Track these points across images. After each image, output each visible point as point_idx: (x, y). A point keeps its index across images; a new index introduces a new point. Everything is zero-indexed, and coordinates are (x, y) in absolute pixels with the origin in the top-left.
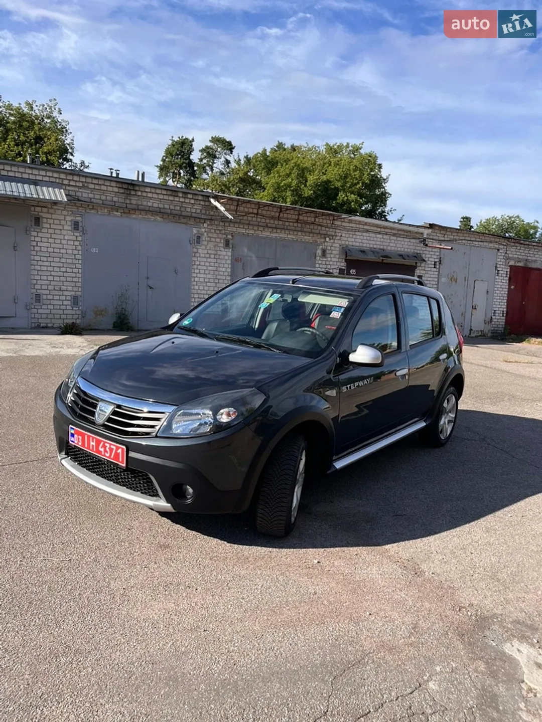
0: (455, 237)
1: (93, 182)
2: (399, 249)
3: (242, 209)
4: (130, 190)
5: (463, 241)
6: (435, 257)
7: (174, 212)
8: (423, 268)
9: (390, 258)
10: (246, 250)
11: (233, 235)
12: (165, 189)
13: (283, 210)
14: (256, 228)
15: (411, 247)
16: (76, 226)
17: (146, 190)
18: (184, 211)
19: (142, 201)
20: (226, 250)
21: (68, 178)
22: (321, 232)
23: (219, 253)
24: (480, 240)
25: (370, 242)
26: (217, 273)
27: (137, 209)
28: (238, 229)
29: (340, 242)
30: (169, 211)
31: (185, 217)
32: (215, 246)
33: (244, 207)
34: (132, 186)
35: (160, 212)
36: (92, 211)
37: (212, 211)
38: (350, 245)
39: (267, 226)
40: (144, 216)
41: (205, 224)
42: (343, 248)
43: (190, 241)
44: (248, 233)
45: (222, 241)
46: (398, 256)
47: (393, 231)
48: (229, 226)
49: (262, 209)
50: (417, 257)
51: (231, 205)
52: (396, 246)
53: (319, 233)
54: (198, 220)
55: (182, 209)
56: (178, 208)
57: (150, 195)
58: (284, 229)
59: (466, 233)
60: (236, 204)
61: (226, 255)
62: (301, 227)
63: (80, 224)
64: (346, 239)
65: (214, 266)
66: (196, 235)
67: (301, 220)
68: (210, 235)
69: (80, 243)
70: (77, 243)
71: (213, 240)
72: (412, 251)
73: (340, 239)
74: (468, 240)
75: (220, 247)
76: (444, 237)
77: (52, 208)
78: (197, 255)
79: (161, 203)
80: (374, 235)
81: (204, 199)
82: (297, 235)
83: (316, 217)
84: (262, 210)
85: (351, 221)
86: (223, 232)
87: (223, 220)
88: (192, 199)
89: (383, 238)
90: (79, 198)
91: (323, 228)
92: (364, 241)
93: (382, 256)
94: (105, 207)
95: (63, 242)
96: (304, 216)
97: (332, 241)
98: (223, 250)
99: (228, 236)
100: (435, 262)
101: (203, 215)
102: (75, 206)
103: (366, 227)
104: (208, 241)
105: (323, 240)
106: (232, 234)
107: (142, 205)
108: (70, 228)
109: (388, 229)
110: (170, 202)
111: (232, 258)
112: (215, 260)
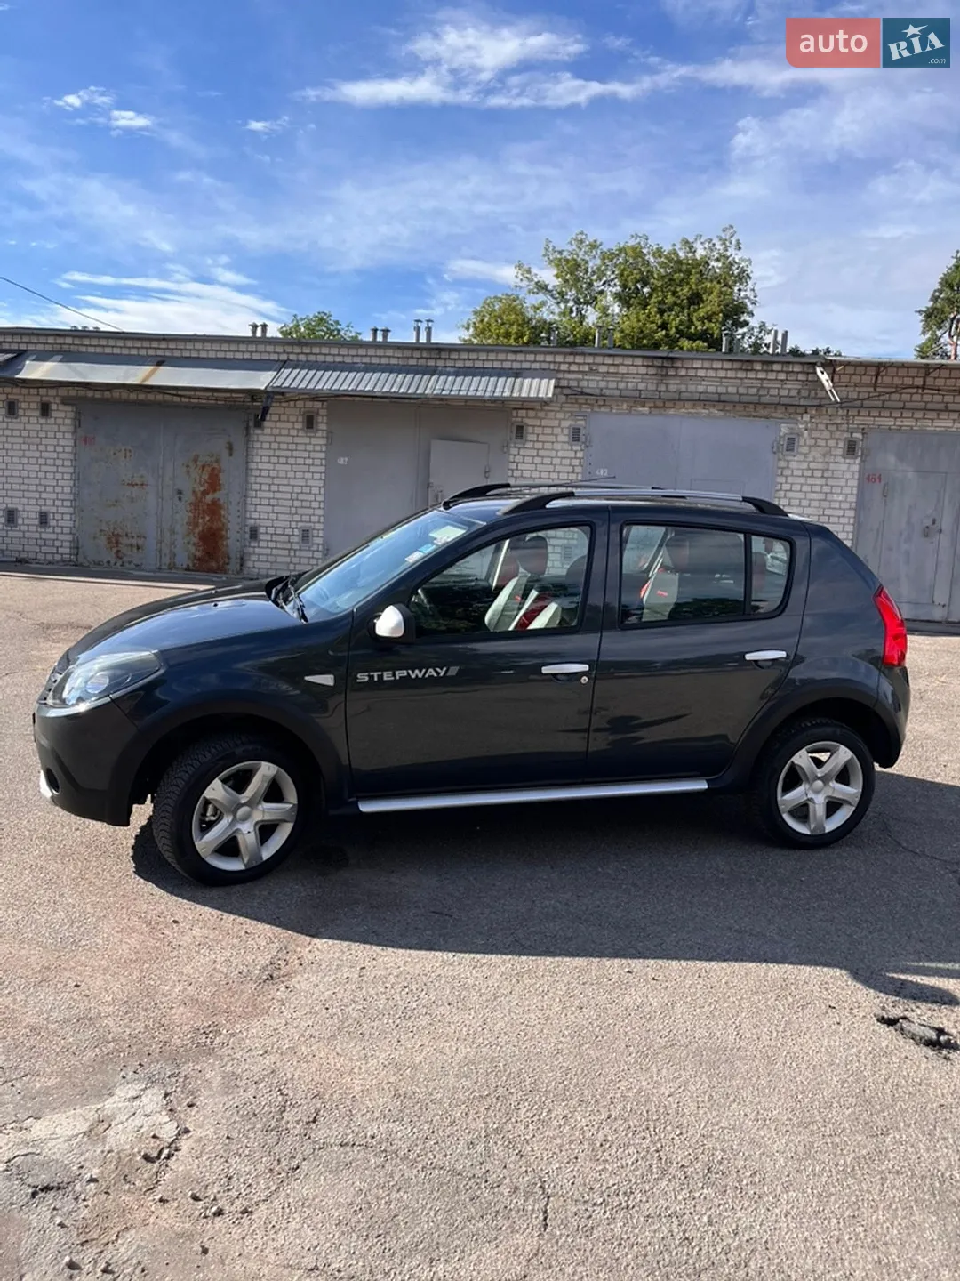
1: (606, 362)
3: (887, 380)
4: (667, 367)
7: (745, 399)
10: (893, 460)
11: (866, 431)
12: (730, 360)
14: (919, 415)
16: (575, 435)
17: (695, 366)
18: (765, 395)
19: (687, 385)
20: (848, 461)
21: (567, 360)
23: (832, 466)
26: (825, 504)
27: (679, 400)
28: (877, 419)
30: (736, 398)
31: (766, 405)
32: (824, 455)
33: (893, 377)
34: (670, 362)
35: (720, 401)
36: (603, 409)
39: (946, 409)
40: (690, 410)
41: (804, 415)
44: (901, 426)
45: (841, 444)
48: (858, 415)
49: (936, 375)
51: (864, 374)
54: (791, 409)
55: (762, 392)
56: (754, 391)
57: (701, 373)
60: (874, 373)
61: (848, 471)
63: (583, 432)
65: (821, 492)
66: (788, 436)
68: (815, 434)
69: (580, 463)
70: (576, 462)
71: (822, 443)
75: (835, 455)
77: (542, 410)
78: (787, 472)
79: (721, 386)
81: (806, 370)
84: (935, 378)
86: (845, 427)
87: (843, 405)
88: (782, 371)
90: (584, 390)
94: (623, 402)
95: (556, 461)
98: (842, 460)
99: (854, 435)
101: (802, 400)
102: (577, 403)
104: (810, 447)
106: (863, 429)
107: (687, 391)
108: (566, 439)
110: (739, 381)
111: (860, 475)
112: (823, 481)
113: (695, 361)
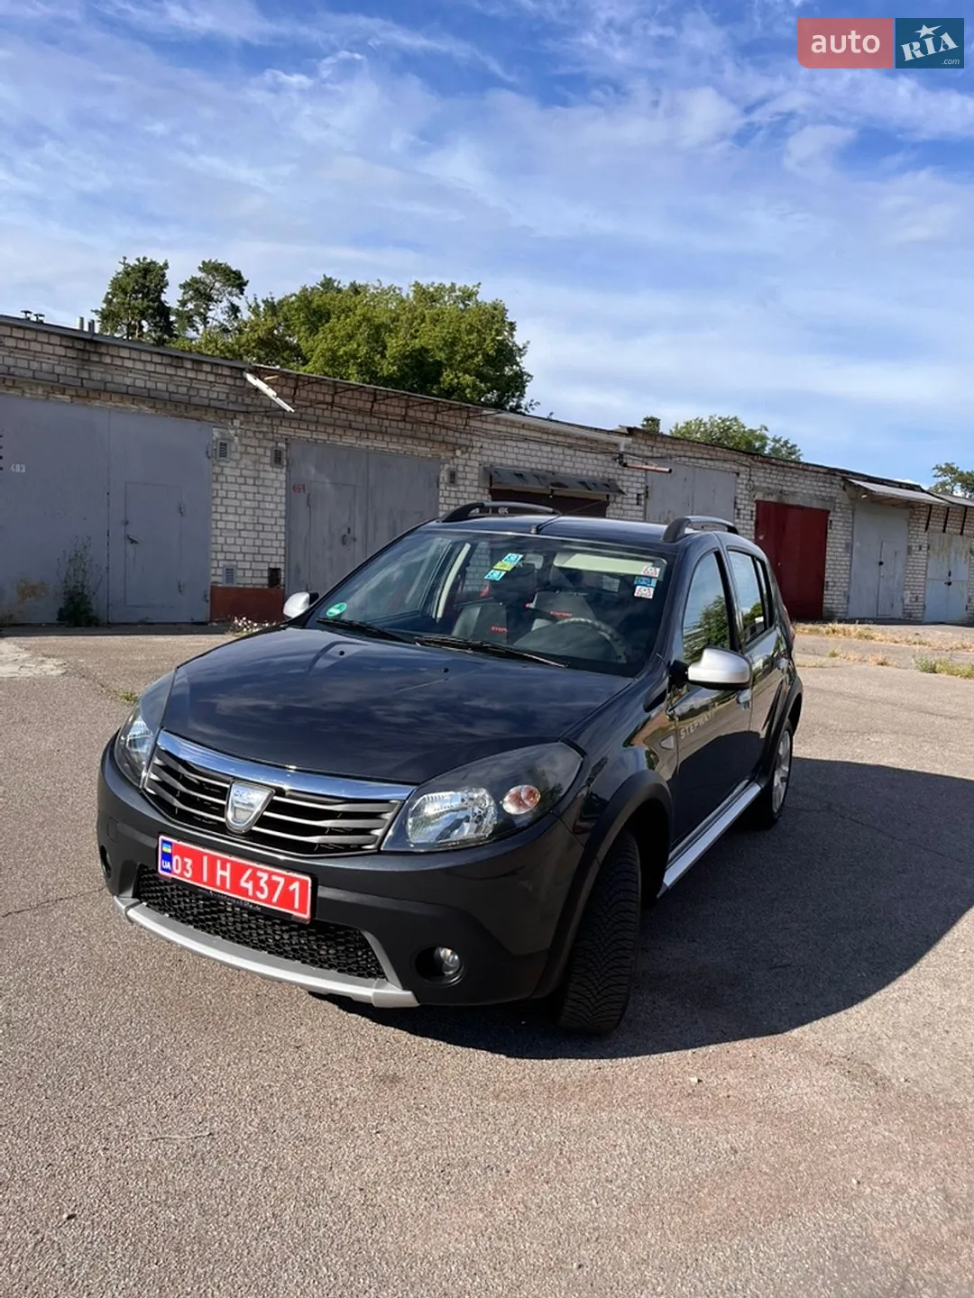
0: (669, 452)
2: (579, 471)
3: (304, 394)
4: (90, 352)
5: (683, 459)
6: (639, 485)
7: (176, 397)
8: (619, 505)
9: (567, 487)
10: (313, 471)
11: (289, 441)
12: (158, 354)
13: (378, 397)
14: (330, 430)
15: (598, 468)
17: (121, 355)
18: (195, 396)
19: (112, 375)
20: (275, 470)
22: (447, 439)
24: (708, 457)
25: (531, 459)
26: (258, 512)
27: (103, 391)
28: (298, 430)
29: (479, 458)
30: (166, 396)
31: (197, 407)
32: (255, 462)
33: (308, 391)
34: (92, 345)
35: (150, 398)
36: (12, 392)
37: (248, 396)
38: (497, 465)
39: (350, 427)
40: (117, 404)
41: (235, 421)
42: (485, 468)
43: (207, 452)
44: (316, 440)
45: (269, 453)
46: (579, 485)
47: (569, 441)
48: (281, 425)
49: (342, 394)
50: (608, 486)
51: (284, 386)
52: (573, 467)
53: (443, 442)
54: (221, 413)
55: (191, 393)
56: (183, 390)
57: (129, 364)
58: (381, 432)
59: (687, 445)
60: (293, 385)
61: (277, 480)
62: (412, 430)
64: (489, 453)
65: (254, 500)
66: (219, 441)
67: (411, 417)
68: (245, 441)
71: (252, 450)
72: (601, 475)
73: (479, 453)
74: (690, 457)
75: (264, 464)
76: (652, 451)
78: (222, 479)
79: (149, 380)
80: (536, 446)
81: (234, 374)
82: (405, 443)
83: (438, 412)
84: (341, 397)
85: (497, 421)
86: (270, 436)
87: (268, 414)
88: (211, 373)
89: (552, 452)
91: (450, 433)
92: (520, 457)
93: (553, 485)
94: (38, 385)
96: (415, 411)
97: (466, 456)
98: (270, 469)
99: (279, 444)
100: (638, 495)
101: (231, 404)
103: (523, 432)
104: (242, 453)
105: (450, 454)
106: (286, 439)
107: (113, 382)
109: (561, 435)
110: (168, 377)
111: (286, 485)
112: (254, 489)
113: (121, 349)
